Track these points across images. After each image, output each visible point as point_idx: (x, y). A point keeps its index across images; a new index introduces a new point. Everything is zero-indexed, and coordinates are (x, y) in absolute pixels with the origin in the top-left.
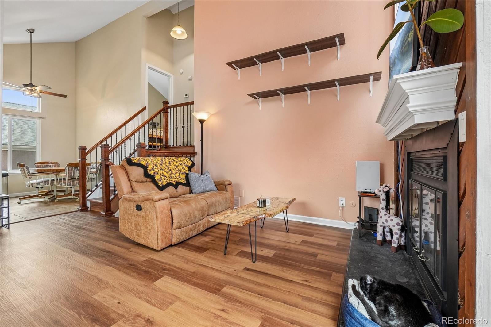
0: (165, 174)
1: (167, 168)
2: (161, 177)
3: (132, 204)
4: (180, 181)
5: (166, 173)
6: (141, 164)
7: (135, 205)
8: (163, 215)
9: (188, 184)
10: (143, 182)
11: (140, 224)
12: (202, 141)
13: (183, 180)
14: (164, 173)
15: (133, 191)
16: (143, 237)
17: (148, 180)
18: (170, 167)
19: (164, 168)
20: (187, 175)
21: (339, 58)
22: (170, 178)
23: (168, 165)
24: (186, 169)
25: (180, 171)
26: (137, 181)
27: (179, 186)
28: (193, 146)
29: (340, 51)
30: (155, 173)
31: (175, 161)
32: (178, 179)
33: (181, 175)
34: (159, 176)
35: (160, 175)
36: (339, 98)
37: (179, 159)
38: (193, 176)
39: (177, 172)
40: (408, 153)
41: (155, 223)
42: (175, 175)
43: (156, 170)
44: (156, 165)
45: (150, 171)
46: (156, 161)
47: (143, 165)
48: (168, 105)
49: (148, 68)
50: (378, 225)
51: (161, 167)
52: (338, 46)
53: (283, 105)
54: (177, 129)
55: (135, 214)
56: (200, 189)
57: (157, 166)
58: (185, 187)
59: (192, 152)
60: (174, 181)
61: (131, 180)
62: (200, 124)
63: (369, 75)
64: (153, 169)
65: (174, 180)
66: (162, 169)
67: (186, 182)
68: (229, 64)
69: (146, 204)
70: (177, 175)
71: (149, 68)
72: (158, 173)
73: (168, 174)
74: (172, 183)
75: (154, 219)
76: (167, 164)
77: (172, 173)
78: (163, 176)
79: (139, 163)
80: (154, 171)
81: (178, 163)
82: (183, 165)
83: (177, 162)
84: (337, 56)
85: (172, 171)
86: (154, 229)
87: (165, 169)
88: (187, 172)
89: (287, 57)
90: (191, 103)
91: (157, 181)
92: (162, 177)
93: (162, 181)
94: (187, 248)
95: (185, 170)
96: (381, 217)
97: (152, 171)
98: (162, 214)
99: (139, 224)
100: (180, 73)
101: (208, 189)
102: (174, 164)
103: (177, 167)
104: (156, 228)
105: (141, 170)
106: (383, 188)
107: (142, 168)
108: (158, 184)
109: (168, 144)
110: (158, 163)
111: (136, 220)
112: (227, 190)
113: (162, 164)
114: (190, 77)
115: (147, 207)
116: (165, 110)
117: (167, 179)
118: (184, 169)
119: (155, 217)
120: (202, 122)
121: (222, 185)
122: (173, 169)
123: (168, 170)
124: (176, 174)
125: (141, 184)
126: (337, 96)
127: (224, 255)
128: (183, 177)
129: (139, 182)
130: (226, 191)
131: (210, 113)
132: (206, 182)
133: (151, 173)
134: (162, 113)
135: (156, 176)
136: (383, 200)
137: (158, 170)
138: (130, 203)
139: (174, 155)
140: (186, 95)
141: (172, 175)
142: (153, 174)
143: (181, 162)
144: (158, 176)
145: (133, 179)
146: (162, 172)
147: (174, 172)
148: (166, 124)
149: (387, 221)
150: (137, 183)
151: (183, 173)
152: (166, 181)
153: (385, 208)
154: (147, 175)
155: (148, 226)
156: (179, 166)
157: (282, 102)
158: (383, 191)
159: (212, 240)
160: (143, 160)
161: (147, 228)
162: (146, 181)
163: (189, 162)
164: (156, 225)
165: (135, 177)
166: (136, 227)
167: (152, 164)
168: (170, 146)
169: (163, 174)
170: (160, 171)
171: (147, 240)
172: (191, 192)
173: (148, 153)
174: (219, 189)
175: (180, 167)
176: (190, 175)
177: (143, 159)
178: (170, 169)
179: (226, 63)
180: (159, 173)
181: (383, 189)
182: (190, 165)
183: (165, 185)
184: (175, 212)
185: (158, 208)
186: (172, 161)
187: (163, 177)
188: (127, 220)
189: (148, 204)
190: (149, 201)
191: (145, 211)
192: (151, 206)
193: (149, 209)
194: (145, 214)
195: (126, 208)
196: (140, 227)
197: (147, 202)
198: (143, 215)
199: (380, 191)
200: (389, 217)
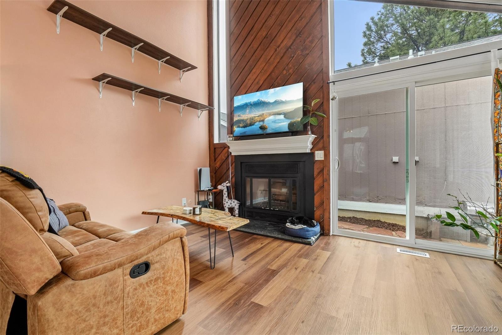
7: (127, 272)
11: (147, 300)
40: (241, 162)
55: (131, 290)
69: (163, 251)
96: (227, 202)
99: (142, 304)
106: (226, 184)
111: (134, 300)
115: (166, 254)
121: (77, 211)
136: (226, 191)
149: (231, 203)
155: (168, 288)
157: (132, 99)
158: (226, 186)
161: (166, 293)
166: (133, 314)
171: (164, 317)
188: (94, 327)
189: (168, 249)
190: (170, 242)
191: (163, 263)
192: (176, 249)
193: (171, 256)
194: (163, 270)
195: (94, 295)
196: (146, 306)
197: (165, 246)
198: (157, 275)
199: (224, 186)
200: (232, 201)
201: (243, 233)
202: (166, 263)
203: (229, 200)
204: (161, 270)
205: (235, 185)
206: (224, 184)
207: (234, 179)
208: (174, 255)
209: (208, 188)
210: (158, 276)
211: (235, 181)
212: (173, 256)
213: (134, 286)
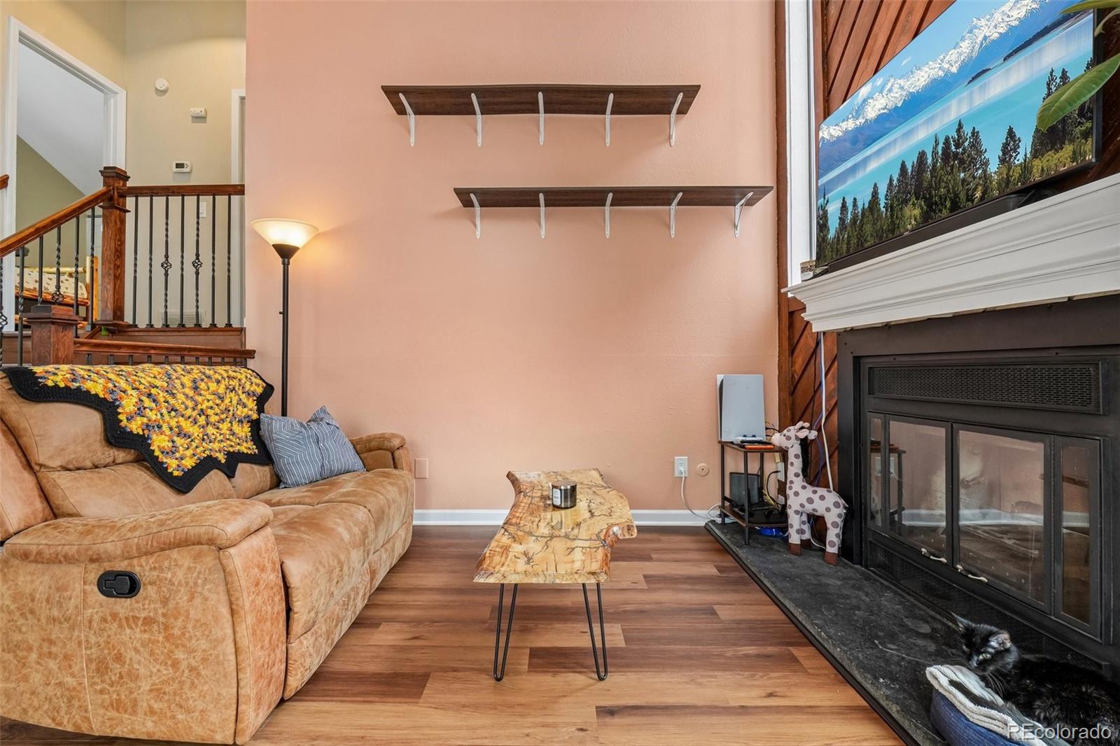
0: (187, 426)
1: (190, 404)
2: (173, 442)
3: (76, 571)
4: (238, 447)
5: (189, 425)
6: (88, 392)
7: (94, 576)
8: (260, 597)
9: (264, 456)
10: (96, 467)
11: (129, 654)
12: (285, 313)
13: (245, 444)
14: (183, 423)
15: (54, 512)
16: (150, 707)
17: (121, 455)
18: (200, 399)
19: (183, 406)
20: (255, 425)
21: (673, 141)
22: (203, 439)
23: (191, 393)
24: (250, 407)
25: (231, 413)
26: (71, 466)
27: (240, 465)
28: (241, 331)
29: (678, 127)
30: (148, 426)
31: (209, 377)
32: (228, 442)
33: (236, 428)
34: (167, 438)
35: (168, 432)
36: (673, 232)
37: (220, 369)
38: (278, 428)
39: (223, 416)
40: (855, 357)
41: (225, 635)
42: (218, 428)
43: (153, 416)
44: (149, 395)
45: (127, 419)
46: (150, 379)
47: (96, 395)
48: (124, 185)
49: (20, 41)
50: (790, 512)
51: (172, 401)
52: (672, 115)
53: (543, 233)
54: (167, 271)
55: (96, 618)
56: (312, 471)
57: (154, 401)
58: (256, 467)
59: (238, 347)
60: (220, 451)
61: (41, 465)
62: (280, 260)
63: (746, 190)
64: (140, 411)
65: (216, 446)
66: (176, 410)
67: (256, 451)
68: (391, 93)
69: (166, 564)
70: (224, 427)
71: (23, 39)
72: (160, 427)
73: (196, 426)
74: (216, 458)
75: (216, 619)
76: (187, 390)
77: (207, 424)
78: (178, 435)
79: (79, 388)
80: (145, 420)
81: (222, 386)
82: (240, 392)
83: (218, 382)
84: (670, 137)
85: (207, 416)
86: (218, 663)
87: (187, 408)
88: (255, 416)
89: (554, 112)
90: (231, 189)
91: (161, 456)
92: (175, 438)
93: (178, 455)
94: (345, 694)
95: (246, 410)
96: (796, 494)
97: (139, 420)
98: (258, 594)
99: (119, 658)
100: (156, 89)
101: (336, 466)
102: (208, 389)
103: (222, 399)
104: (232, 658)
105: (92, 420)
106: (797, 432)
107: (96, 409)
108: (167, 468)
109: (122, 317)
110: (157, 387)
111: (101, 640)
112: (398, 465)
113: (175, 391)
114: (198, 110)
115: (174, 574)
116: (111, 199)
117: (194, 445)
118: (245, 406)
119: (225, 611)
120: (285, 252)
121: (380, 449)
122: (211, 408)
123: (196, 412)
124: (221, 426)
125: (94, 475)
126: (669, 227)
127: (493, 681)
128: (244, 434)
129: (79, 469)
130: (395, 467)
131: (315, 228)
132: (330, 444)
133: (135, 426)
134: (99, 211)
135: (154, 437)
136: (796, 456)
137: (161, 414)
138: (57, 570)
139: (197, 358)
140: (179, 166)
141: (210, 430)
142: (141, 433)
143: (231, 382)
144: (163, 436)
145: (51, 457)
146: (176, 420)
147: (213, 419)
148: (116, 250)
149: (810, 501)
150: (72, 473)
151: (240, 421)
152: (194, 455)
153: (801, 474)
154: (116, 435)
155: (180, 655)
156: (228, 396)
157: (540, 224)
158: (797, 438)
159: (410, 636)
160: (94, 376)
161: (175, 664)
162: (114, 463)
163: (254, 380)
164: (232, 645)
165: (63, 450)
166: (101, 668)
167: (135, 393)
168: (136, 326)
169: (178, 427)
170: (167, 417)
171: (173, 717)
172: (277, 482)
173: (84, 348)
174: (371, 462)
175: (231, 398)
176: (270, 424)
177: (89, 370)
178: (199, 407)
179: (383, 88)
180: (165, 428)
181: (797, 434)
182: (259, 390)
183: (193, 467)
184: (297, 570)
185: (241, 573)
186: (202, 380)
187: (179, 441)
188: (35, 650)
189: (180, 563)
190: (188, 548)
191: (163, 592)
192: (203, 571)
193: (187, 583)
194: (164, 607)
195: (31, 595)
196: (127, 666)
197: (174, 554)
198: (149, 612)
199: (789, 438)
200: (815, 492)
201: (784, 617)
202: (172, 595)
203: (804, 487)
204: (158, 605)
205: (839, 439)
206: (789, 431)
207: (835, 416)
208: (196, 584)
209: (745, 436)
210: (151, 615)
211: (838, 426)
212: (191, 584)
213: (102, 612)
